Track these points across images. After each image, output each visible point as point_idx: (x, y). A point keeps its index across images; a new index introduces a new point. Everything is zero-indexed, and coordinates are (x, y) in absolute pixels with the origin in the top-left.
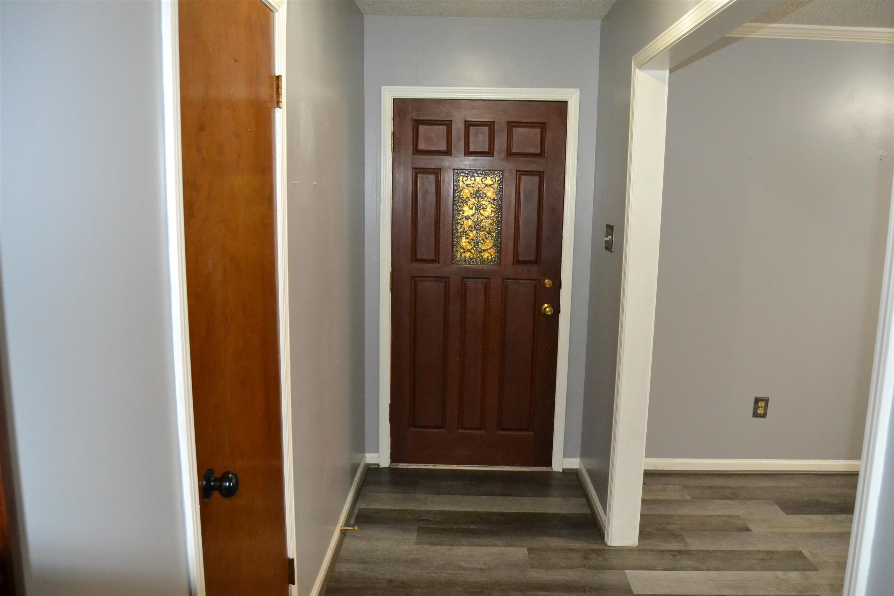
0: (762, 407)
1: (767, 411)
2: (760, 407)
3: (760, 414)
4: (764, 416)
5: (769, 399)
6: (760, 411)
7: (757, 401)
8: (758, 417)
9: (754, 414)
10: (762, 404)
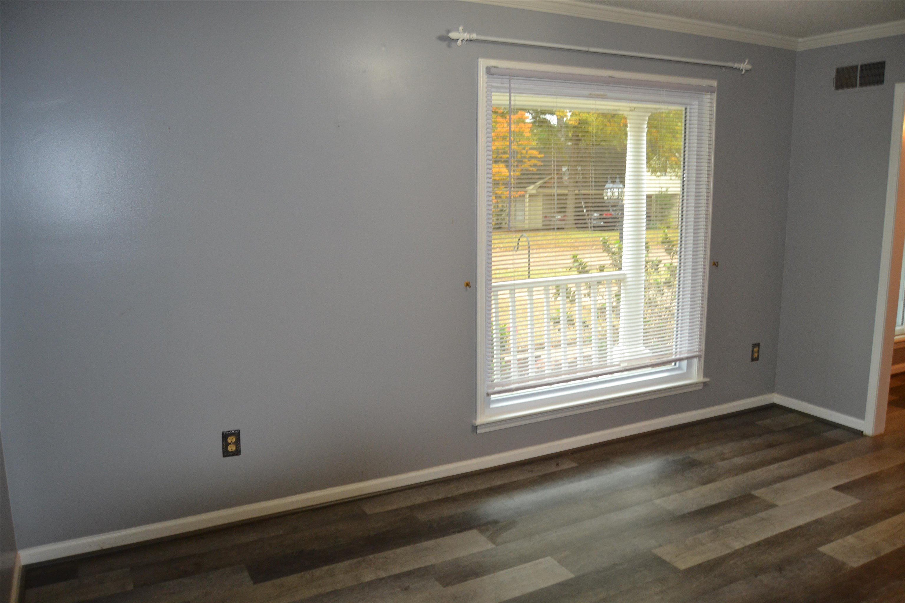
0: (233, 443)
1: (240, 446)
2: (230, 444)
3: (231, 452)
4: (237, 452)
5: (241, 432)
6: (231, 449)
7: (225, 436)
8: (230, 456)
9: (223, 454)
10: (231, 439)
